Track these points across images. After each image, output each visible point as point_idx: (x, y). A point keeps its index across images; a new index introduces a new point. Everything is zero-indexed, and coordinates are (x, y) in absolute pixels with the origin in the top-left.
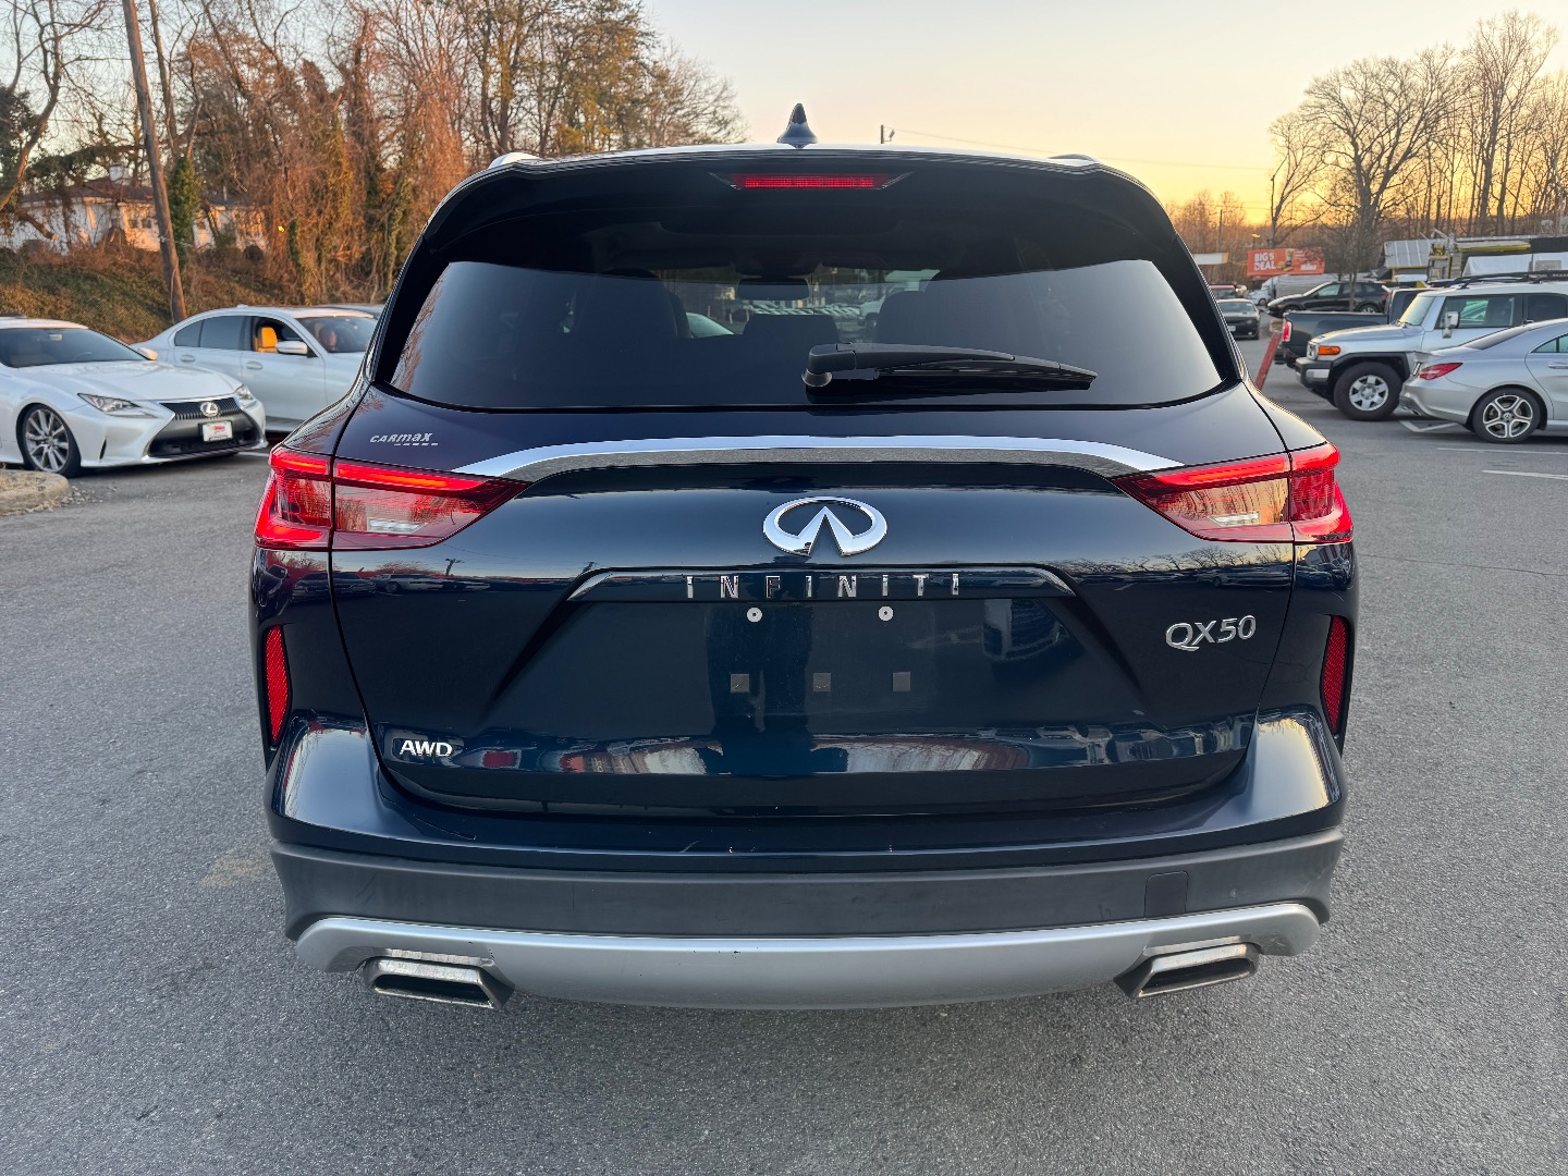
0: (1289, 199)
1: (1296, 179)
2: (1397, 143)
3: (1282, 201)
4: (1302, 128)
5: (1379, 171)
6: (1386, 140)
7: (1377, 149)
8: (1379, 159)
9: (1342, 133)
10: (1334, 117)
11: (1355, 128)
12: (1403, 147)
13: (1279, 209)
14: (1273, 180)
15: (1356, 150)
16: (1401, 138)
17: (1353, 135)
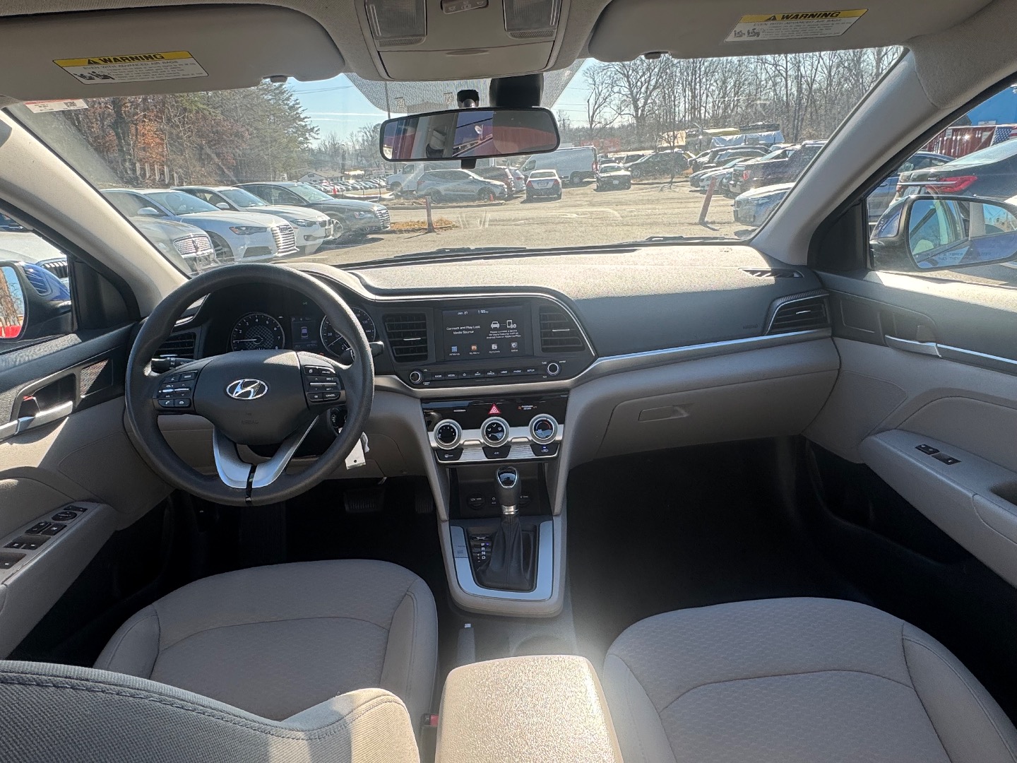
0: (598, 111)
1: (601, 100)
2: (650, 81)
3: (594, 114)
4: (600, 74)
5: (642, 95)
6: (643, 79)
7: (639, 84)
8: (641, 88)
9: (621, 76)
10: (617, 68)
11: (628, 72)
12: (653, 82)
13: (593, 116)
14: (588, 102)
15: (630, 85)
16: (652, 78)
17: (628, 77)
